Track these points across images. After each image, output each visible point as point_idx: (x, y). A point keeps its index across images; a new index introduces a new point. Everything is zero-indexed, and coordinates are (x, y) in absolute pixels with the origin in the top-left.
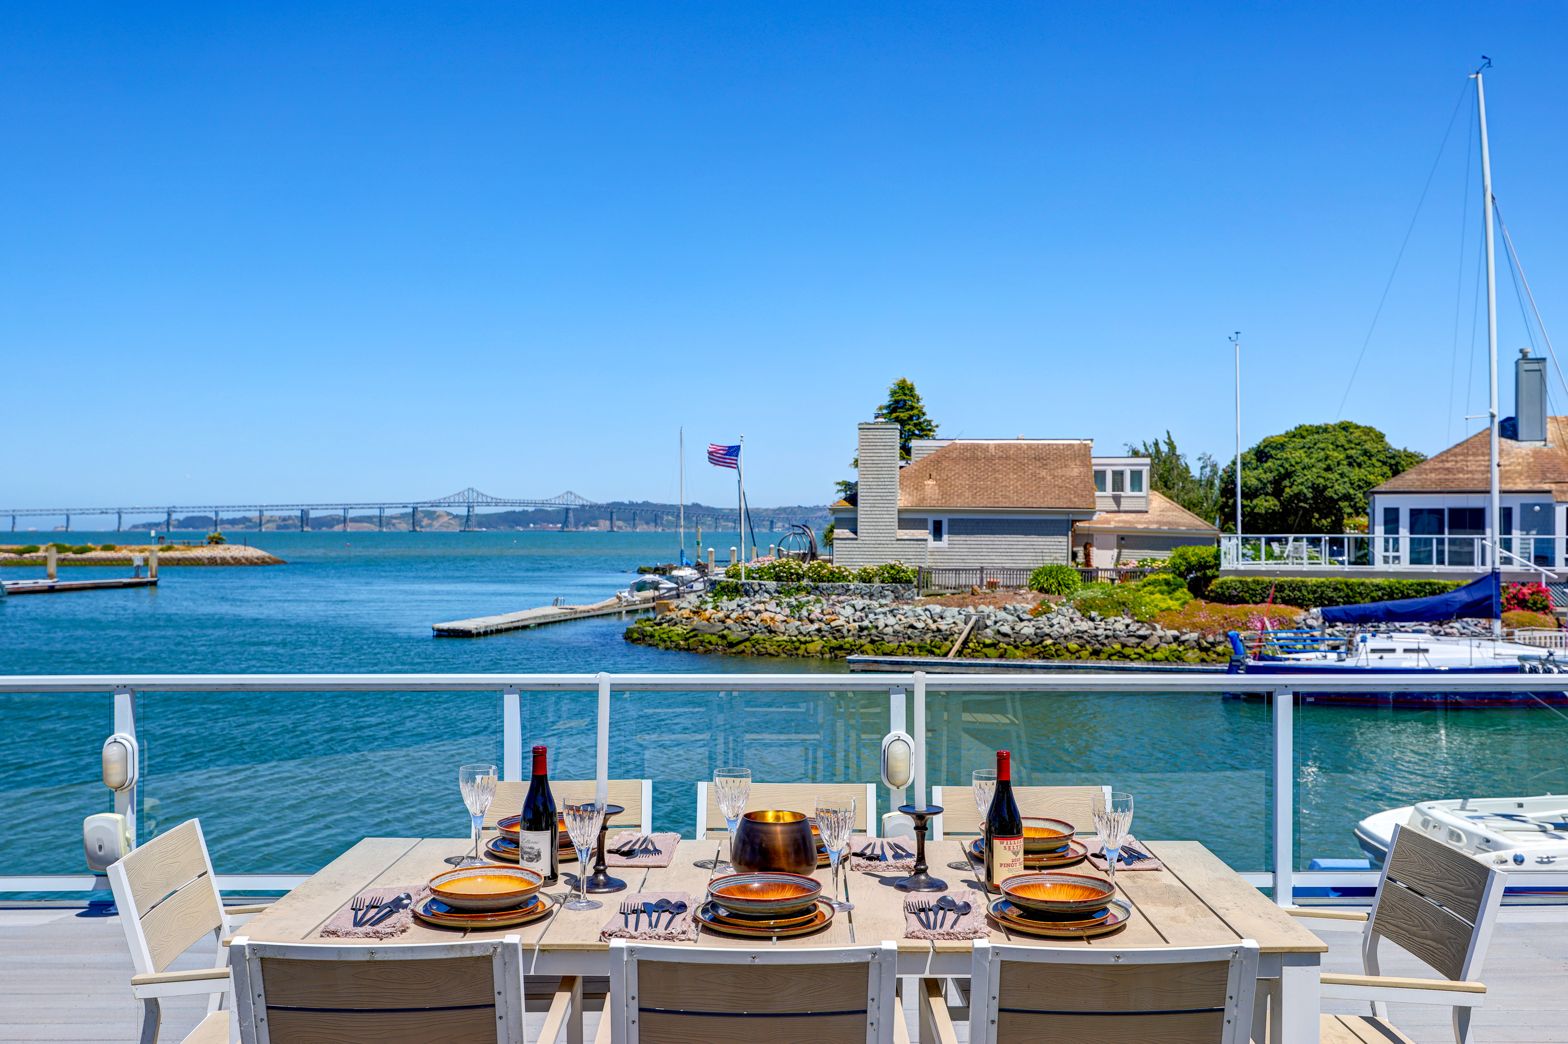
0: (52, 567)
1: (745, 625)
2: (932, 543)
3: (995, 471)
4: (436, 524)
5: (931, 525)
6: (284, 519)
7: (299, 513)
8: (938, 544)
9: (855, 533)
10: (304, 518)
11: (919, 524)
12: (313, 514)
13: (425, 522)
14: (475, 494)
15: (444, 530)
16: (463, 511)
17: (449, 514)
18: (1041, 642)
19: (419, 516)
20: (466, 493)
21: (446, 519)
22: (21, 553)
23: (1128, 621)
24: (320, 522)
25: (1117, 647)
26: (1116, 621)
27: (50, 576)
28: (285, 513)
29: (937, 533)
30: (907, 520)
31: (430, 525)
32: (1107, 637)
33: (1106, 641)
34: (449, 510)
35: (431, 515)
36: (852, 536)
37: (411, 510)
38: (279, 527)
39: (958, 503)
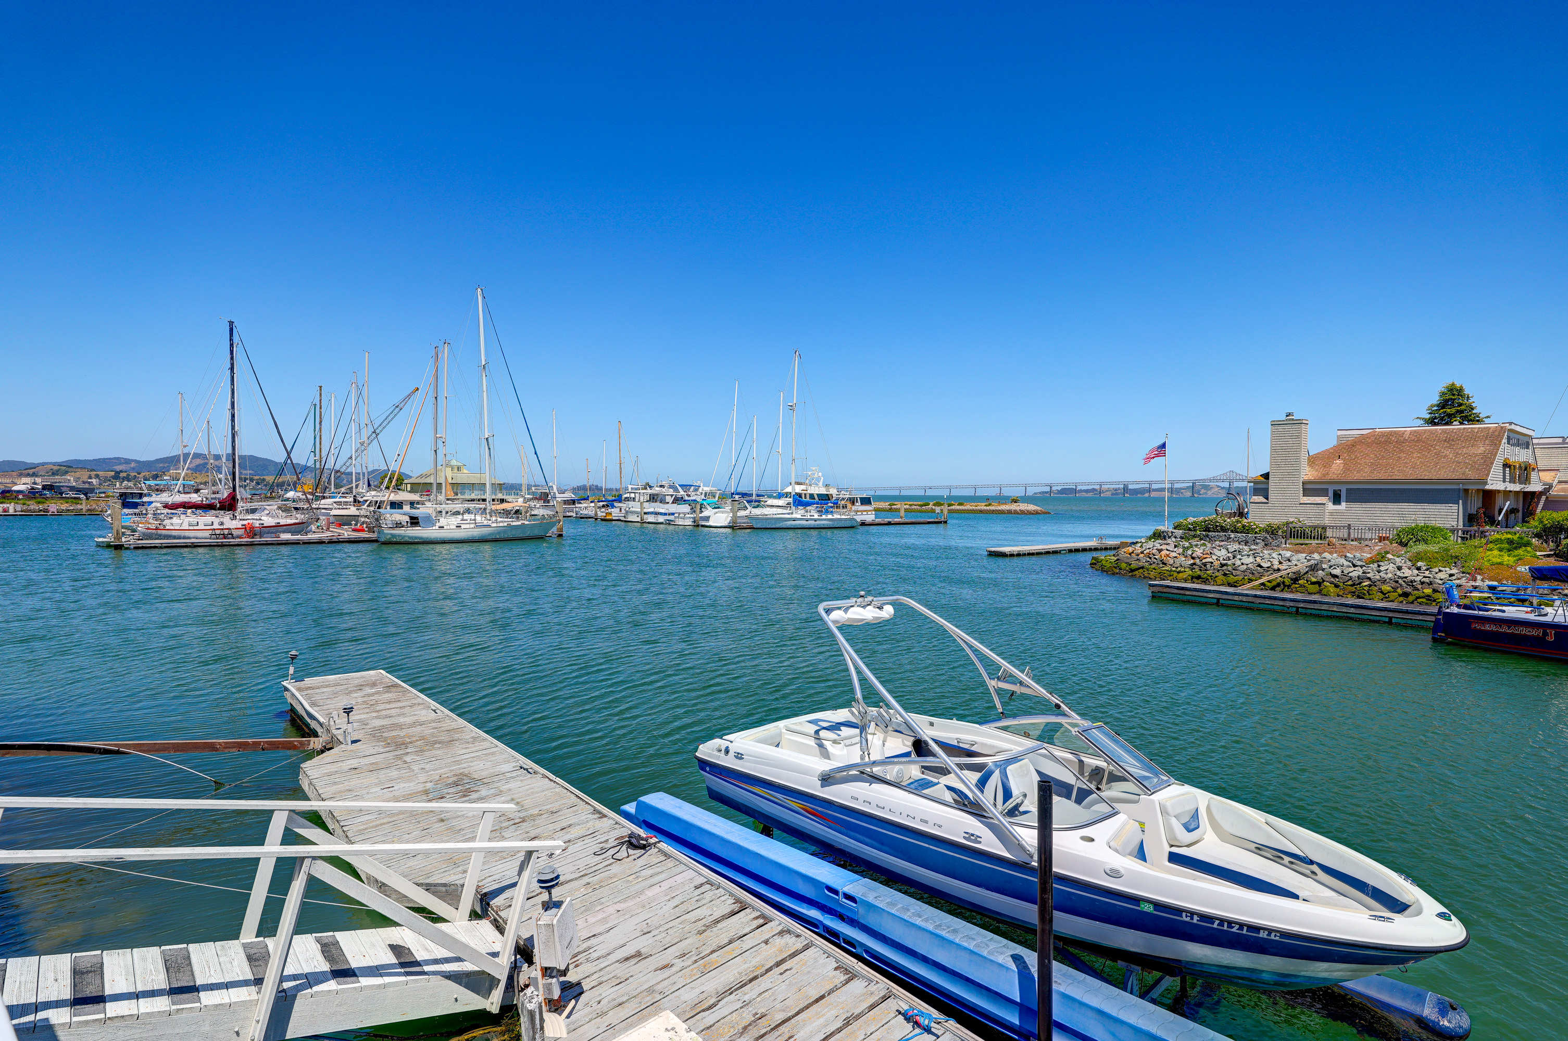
0: (902, 513)
1: (1150, 558)
2: (1331, 506)
3: (1401, 451)
4: (1210, 493)
5: (1331, 494)
6: (1116, 490)
7: (1122, 486)
8: (1337, 507)
9: (1267, 499)
10: (1125, 489)
11: (1322, 492)
12: (1131, 487)
13: (1203, 491)
14: (1235, 475)
15: (1215, 496)
16: (1226, 485)
17: (1218, 486)
18: (1360, 583)
19: (1196, 488)
20: (1228, 474)
21: (1216, 489)
22: (921, 506)
23: (1454, 571)
24: (1136, 492)
25: (1428, 591)
26: (1440, 571)
27: (901, 517)
28: (1117, 486)
29: (1337, 499)
30: (1309, 489)
31: (1206, 493)
32: (1422, 583)
33: (1419, 587)
34: (1218, 484)
35: (1207, 488)
36: (1265, 501)
37: (1191, 484)
38: (1113, 494)
39: (1356, 476)
